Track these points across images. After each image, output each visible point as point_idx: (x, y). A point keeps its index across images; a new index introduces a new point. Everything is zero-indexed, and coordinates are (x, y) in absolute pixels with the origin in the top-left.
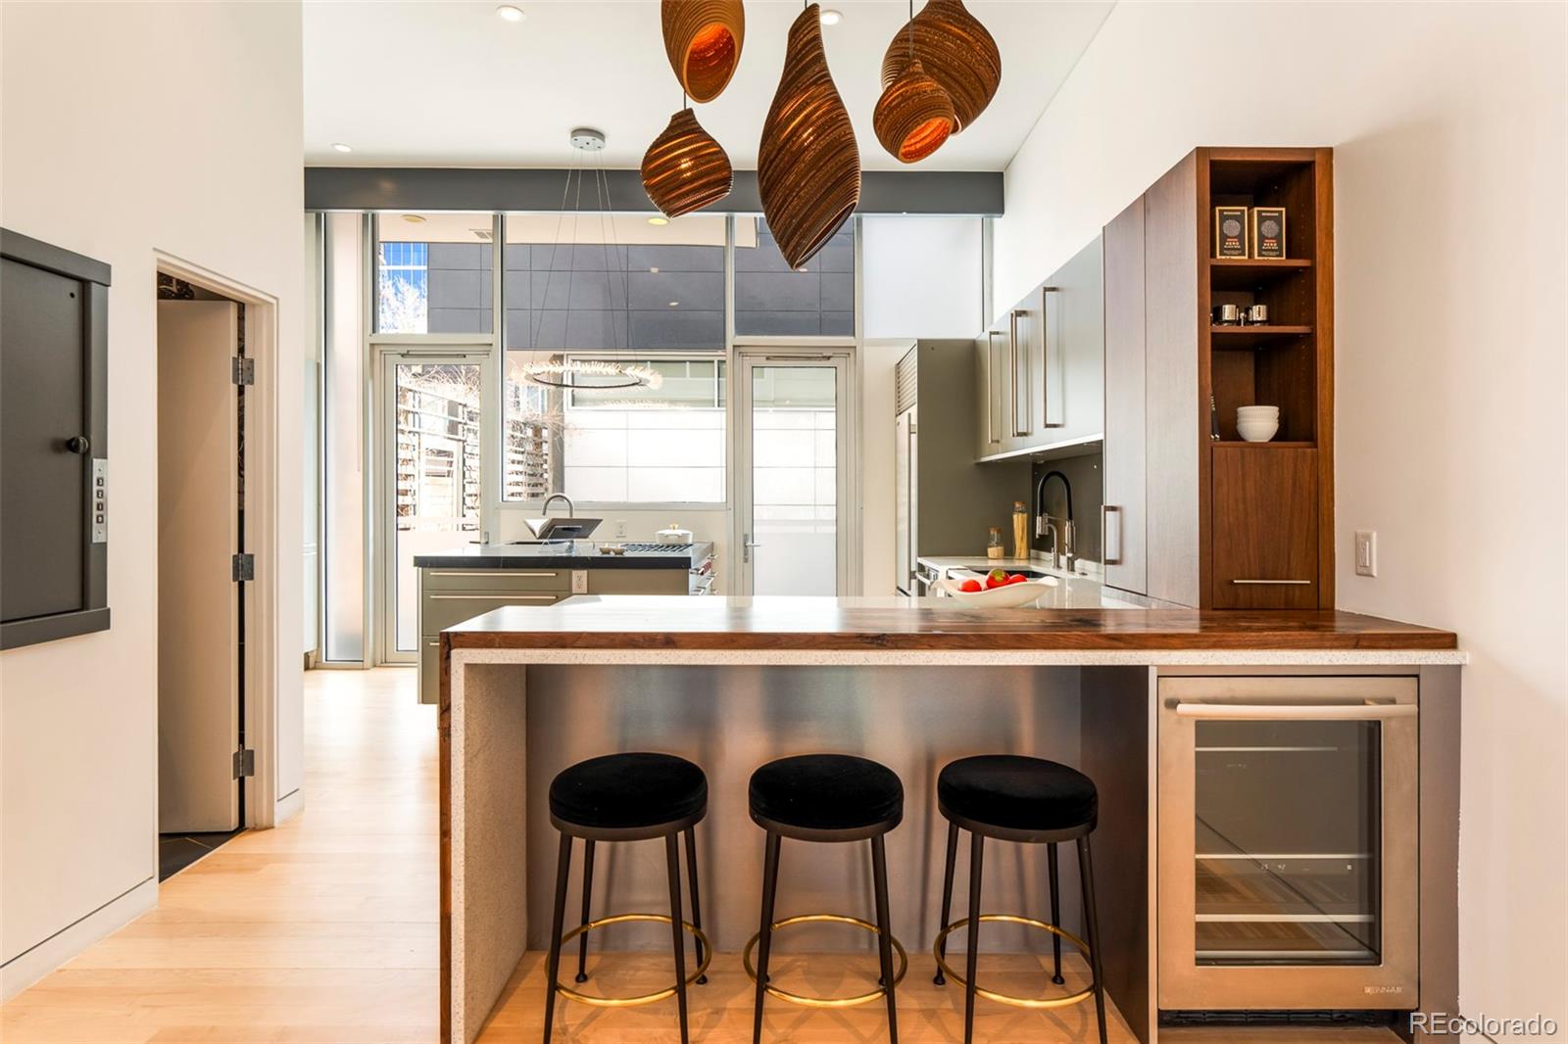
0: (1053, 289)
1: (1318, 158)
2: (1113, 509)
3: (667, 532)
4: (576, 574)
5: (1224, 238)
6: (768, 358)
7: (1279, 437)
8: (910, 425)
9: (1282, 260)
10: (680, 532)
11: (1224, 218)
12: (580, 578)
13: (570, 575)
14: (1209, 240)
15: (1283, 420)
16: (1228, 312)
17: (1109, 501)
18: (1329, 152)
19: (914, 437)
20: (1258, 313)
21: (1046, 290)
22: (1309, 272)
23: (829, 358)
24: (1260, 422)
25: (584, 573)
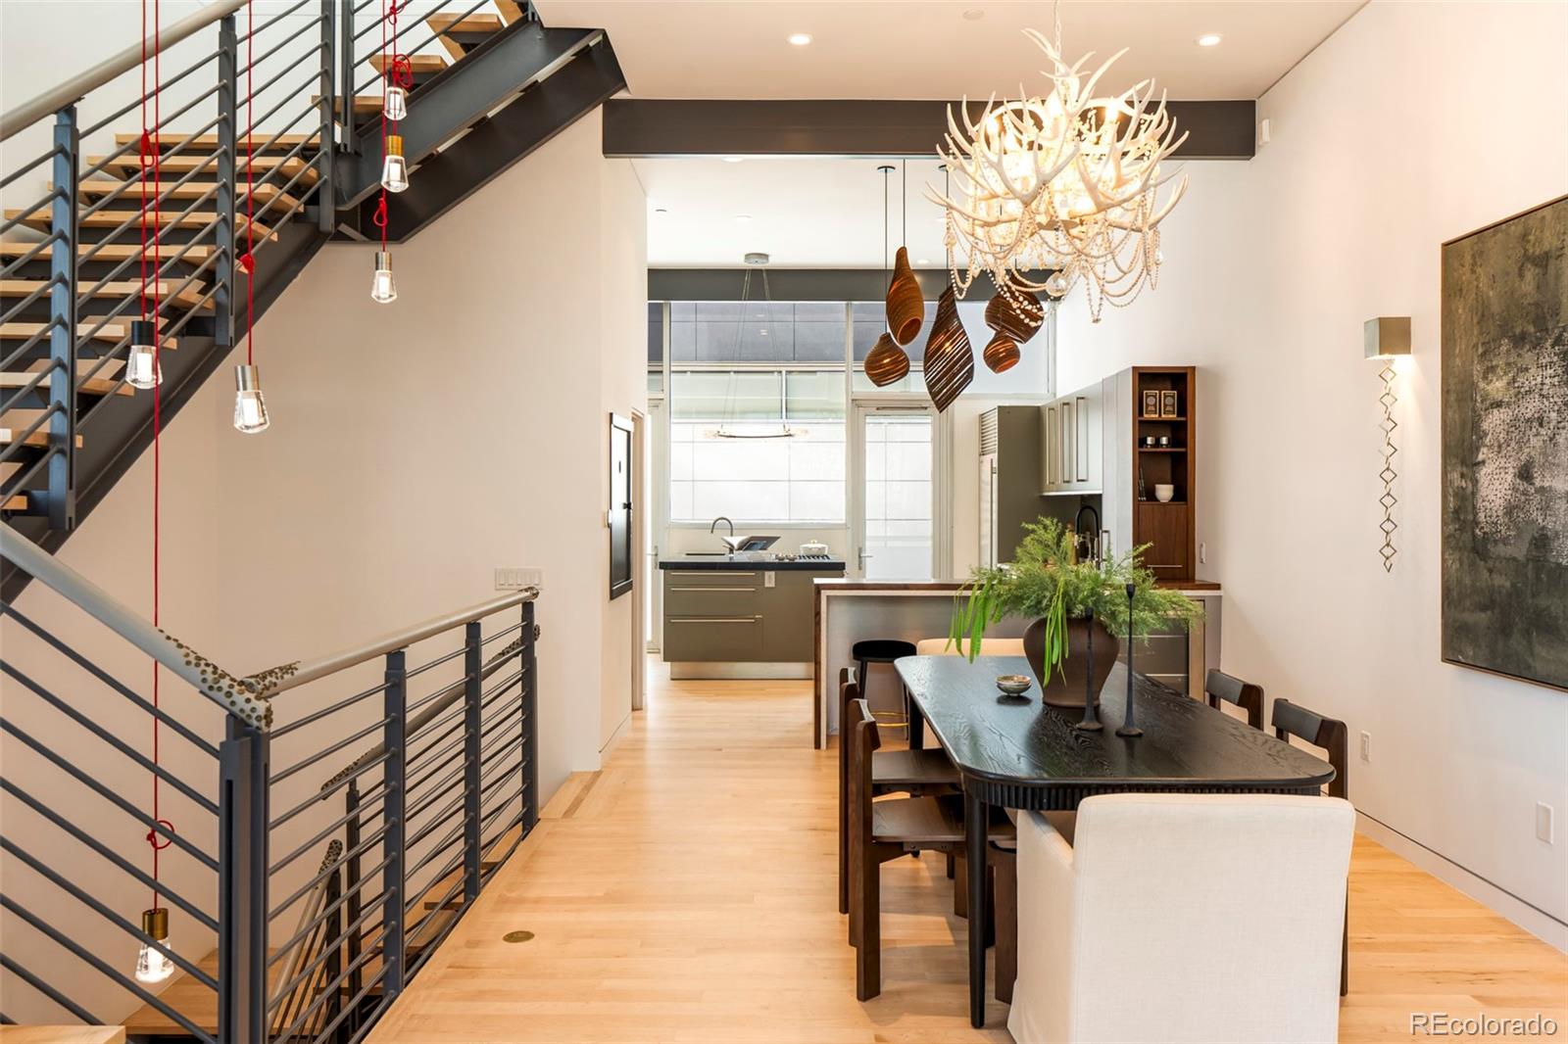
0: (1083, 398)
1: (1189, 372)
2: (1106, 532)
3: (810, 546)
4: (767, 574)
5: (1147, 405)
6: (878, 409)
7: (1174, 499)
8: (992, 467)
9: (1173, 417)
10: (820, 546)
11: (1147, 396)
12: (770, 576)
13: (763, 575)
14: (1139, 406)
15: (1176, 491)
16: (1149, 440)
17: (1104, 529)
18: (1194, 368)
19: (995, 476)
20: (1164, 440)
21: (1078, 398)
22: (1185, 423)
23: (926, 408)
24: (1165, 492)
25: (773, 573)
